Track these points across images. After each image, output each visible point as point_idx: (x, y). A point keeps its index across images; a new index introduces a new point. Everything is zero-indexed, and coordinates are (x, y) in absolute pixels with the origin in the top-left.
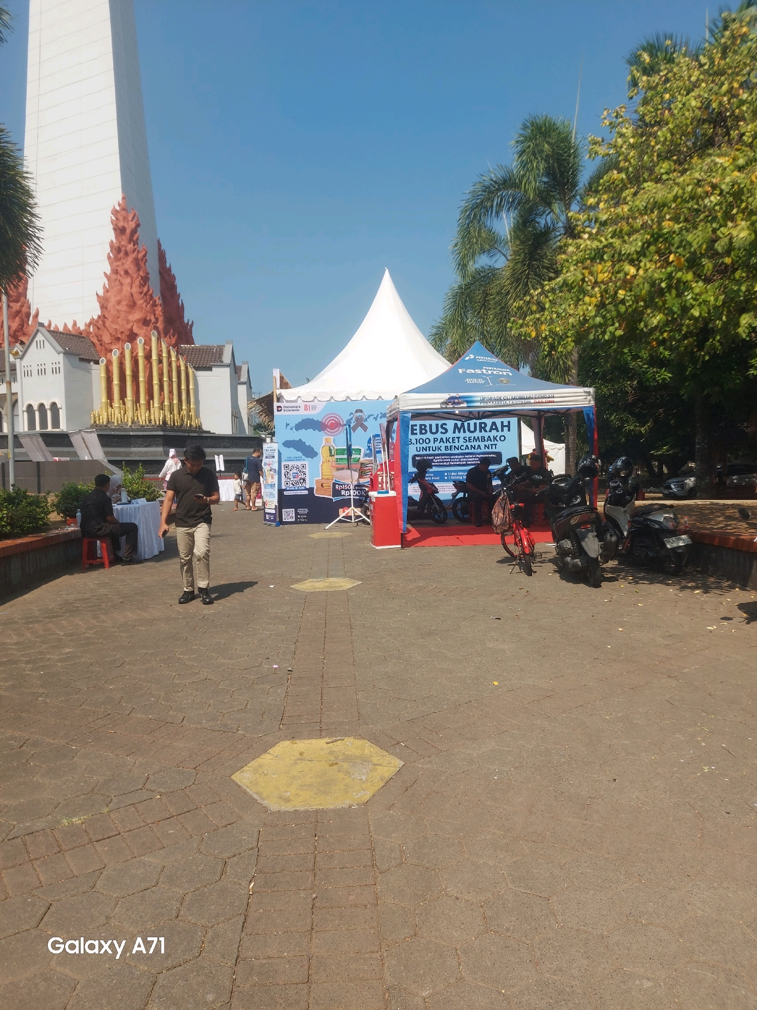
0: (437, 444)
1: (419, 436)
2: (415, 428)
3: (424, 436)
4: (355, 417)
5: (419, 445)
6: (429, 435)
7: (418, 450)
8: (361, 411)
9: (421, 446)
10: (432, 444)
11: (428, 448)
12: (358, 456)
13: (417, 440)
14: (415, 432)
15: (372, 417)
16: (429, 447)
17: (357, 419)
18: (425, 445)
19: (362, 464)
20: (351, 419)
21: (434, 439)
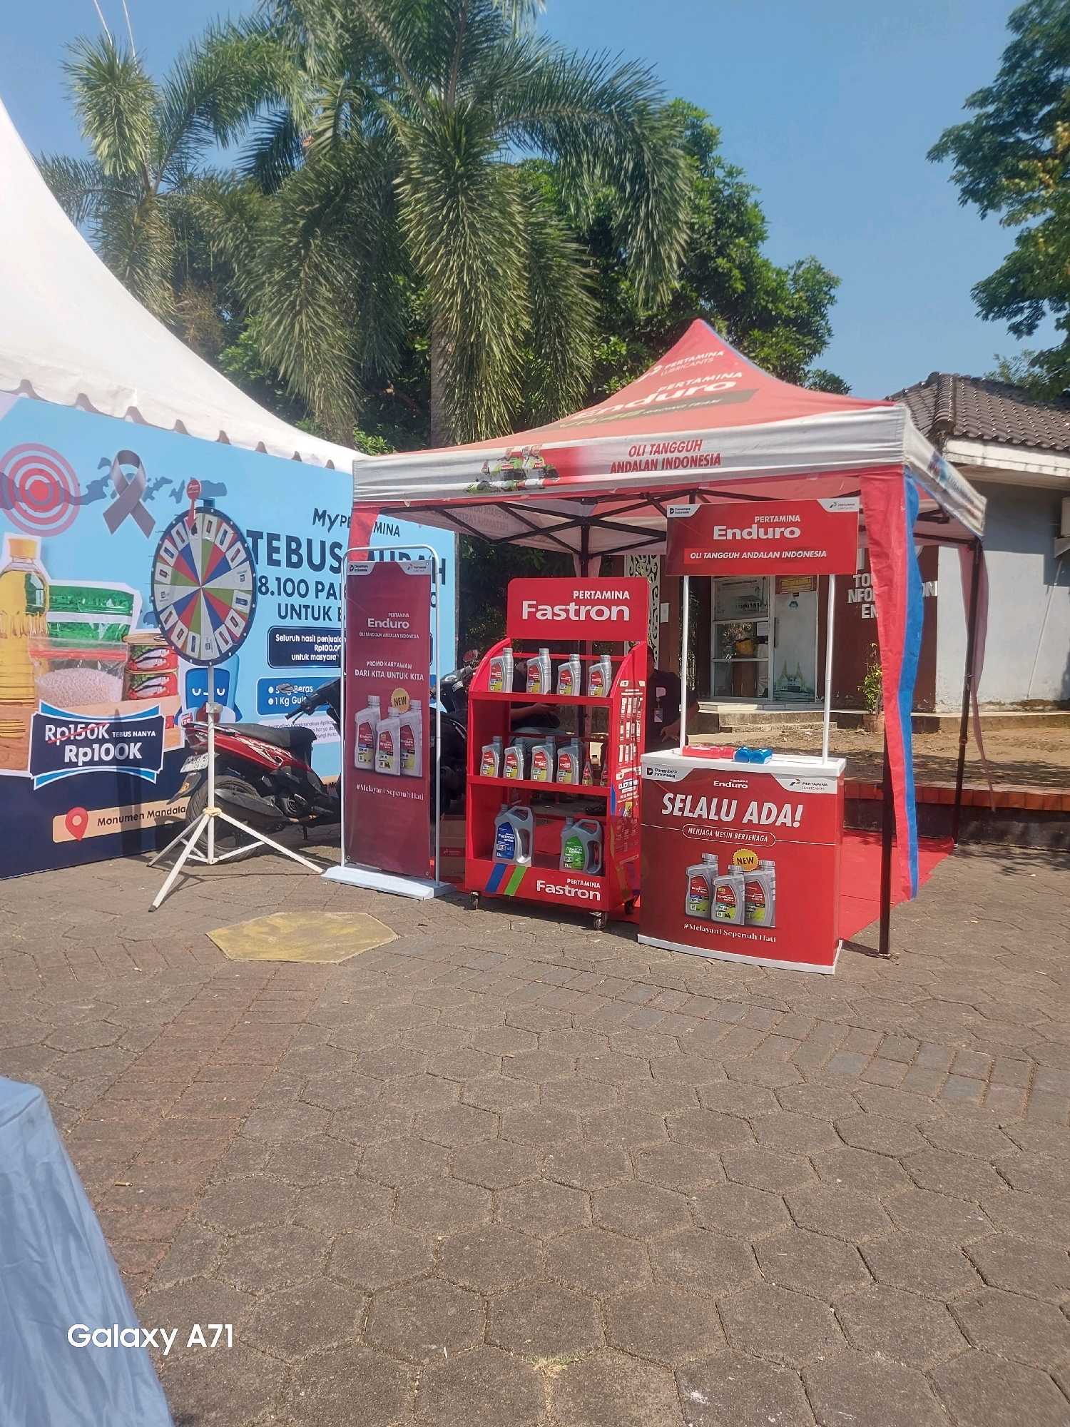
0: (323, 600)
1: (284, 572)
2: (275, 544)
3: (296, 574)
4: (115, 475)
5: (284, 599)
6: (305, 572)
7: (283, 614)
8: (136, 461)
9: (290, 601)
10: (310, 600)
11: (303, 610)
12: (124, 620)
13: (278, 579)
14: (275, 556)
15: (166, 489)
16: (306, 607)
17: (122, 486)
18: (296, 600)
19: (133, 648)
20: (104, 481)
21: (318, 583)
